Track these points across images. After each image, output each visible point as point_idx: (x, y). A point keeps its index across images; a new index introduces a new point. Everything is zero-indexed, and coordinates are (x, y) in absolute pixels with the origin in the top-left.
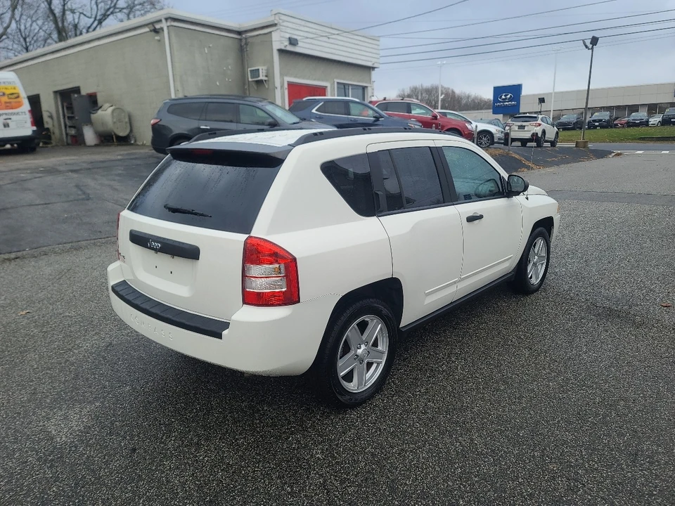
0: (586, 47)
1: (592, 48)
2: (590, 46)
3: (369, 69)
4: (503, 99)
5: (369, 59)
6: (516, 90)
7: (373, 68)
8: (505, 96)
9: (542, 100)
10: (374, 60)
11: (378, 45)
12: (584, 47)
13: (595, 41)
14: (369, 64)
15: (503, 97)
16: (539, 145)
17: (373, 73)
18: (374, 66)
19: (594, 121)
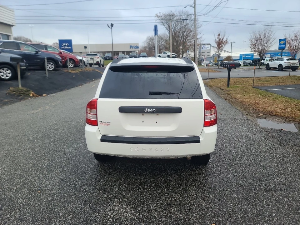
0: (109, 27)
1: (111, 28)
2: (111, 27)
3: (10, 26)
4: (64, 46)
5: (11, 21)
6: (69, 42)
7: (12, 26)
8: (65, 44)
9: (86, 47)
10: (13, 22)
11: (14, 14)
12: (108, 27)
13: (112, 25)
14: (10, 24)
15: (64, 45)
16: (100, 66)
17: (13, 28)
18: (13, 25)
19: (107, 57)
